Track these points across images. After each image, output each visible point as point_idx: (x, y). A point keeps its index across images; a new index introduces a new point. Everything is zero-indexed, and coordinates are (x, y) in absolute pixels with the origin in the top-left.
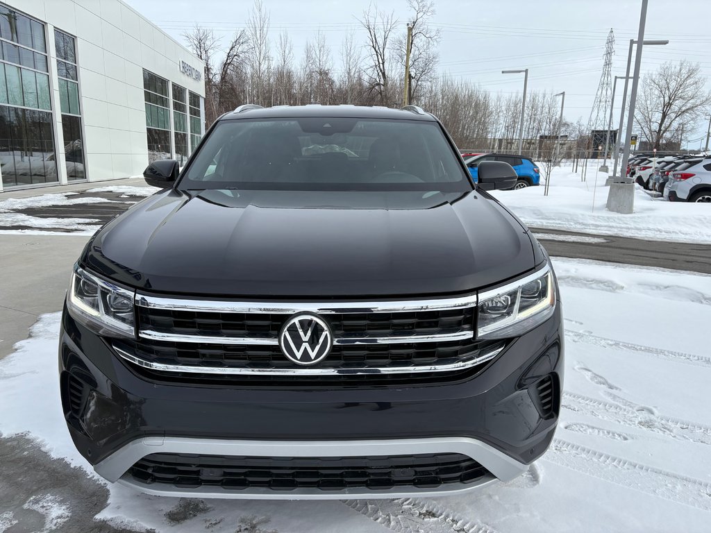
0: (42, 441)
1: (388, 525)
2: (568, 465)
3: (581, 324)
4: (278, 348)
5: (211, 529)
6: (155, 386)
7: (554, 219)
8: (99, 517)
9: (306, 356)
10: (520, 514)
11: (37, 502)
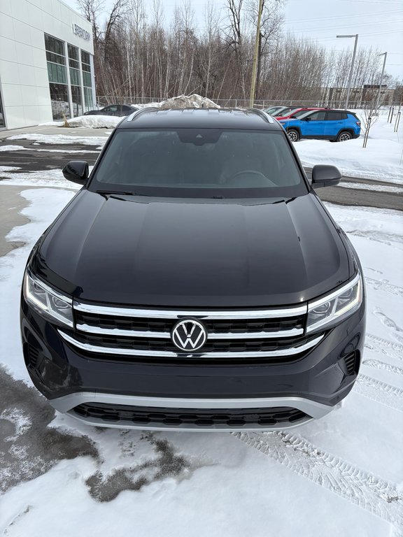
0: (6, 367)
1: (239, 437)
2: (362, 393)
3: (381, 273)
4: (170, 340)
5: (123, 436)
6: (89, 361)
7: (368, 170)
8: (51, 425)
9: (189, 346)
10: (328, 431)
11: (8, 414)
